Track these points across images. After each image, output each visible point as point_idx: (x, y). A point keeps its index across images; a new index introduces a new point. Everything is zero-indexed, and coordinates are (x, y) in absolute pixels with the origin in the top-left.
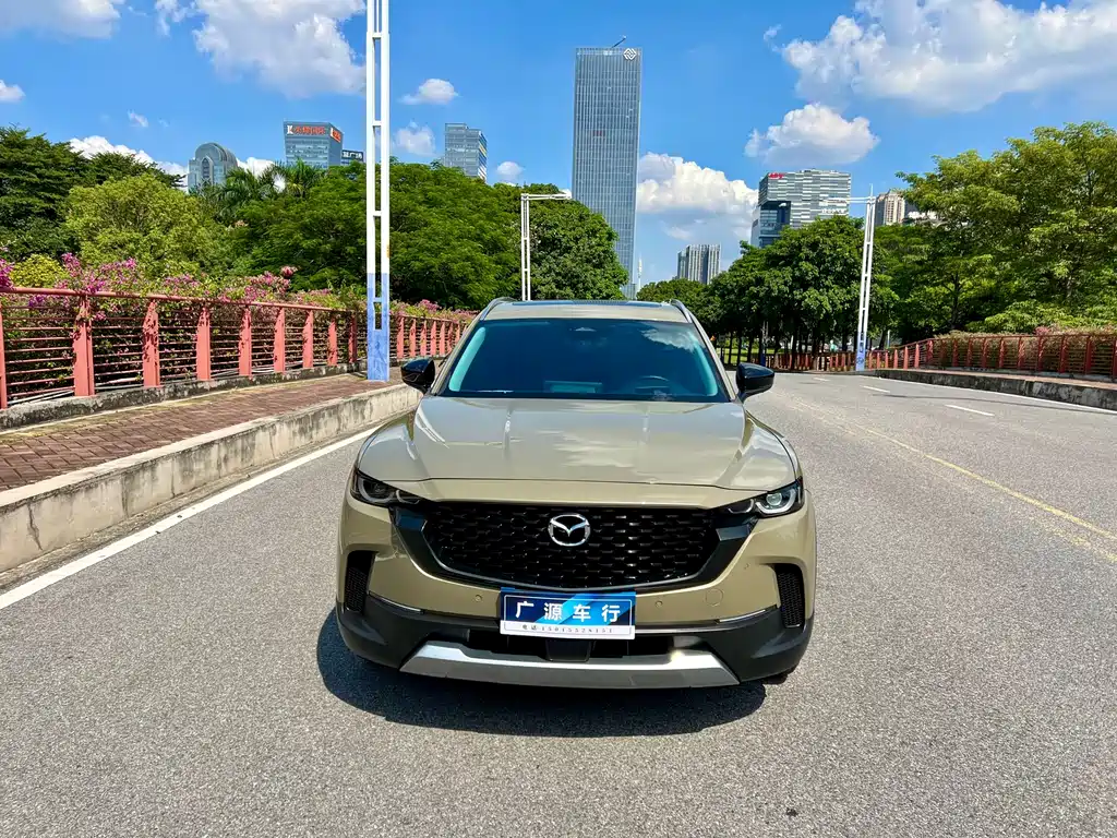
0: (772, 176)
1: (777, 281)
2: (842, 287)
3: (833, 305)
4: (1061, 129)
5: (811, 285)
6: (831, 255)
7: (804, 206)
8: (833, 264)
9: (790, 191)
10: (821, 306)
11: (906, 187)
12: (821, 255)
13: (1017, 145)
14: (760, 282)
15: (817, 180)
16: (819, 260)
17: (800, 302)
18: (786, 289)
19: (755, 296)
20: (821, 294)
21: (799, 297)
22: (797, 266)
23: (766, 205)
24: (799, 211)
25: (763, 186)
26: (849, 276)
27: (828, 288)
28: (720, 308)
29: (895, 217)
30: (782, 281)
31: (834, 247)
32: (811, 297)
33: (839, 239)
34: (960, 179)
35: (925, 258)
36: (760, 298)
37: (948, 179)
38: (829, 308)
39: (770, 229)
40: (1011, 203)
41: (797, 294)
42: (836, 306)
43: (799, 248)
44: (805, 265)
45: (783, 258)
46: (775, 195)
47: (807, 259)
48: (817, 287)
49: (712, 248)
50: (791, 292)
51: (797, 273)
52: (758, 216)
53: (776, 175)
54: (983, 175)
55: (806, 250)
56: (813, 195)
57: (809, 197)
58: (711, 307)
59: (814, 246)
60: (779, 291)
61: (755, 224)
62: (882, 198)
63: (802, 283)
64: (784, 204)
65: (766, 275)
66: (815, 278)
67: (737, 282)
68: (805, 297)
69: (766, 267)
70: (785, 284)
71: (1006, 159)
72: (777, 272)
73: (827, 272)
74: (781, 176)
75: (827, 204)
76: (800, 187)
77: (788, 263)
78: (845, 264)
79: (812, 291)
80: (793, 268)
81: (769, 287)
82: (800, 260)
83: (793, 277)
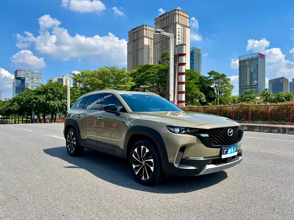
0: (18, 70)
1: (42, 98)
2: (60, 100)
3: (58, 105)
5: (51, 100)
6: (56, 92)
7: (29, 79)
8: (57, 94)
9: (25, 75)
10: (55, 105)
12: (54, 91)
13: (101, 69)
14: (36, 99)
15: (33, 73)
16: (53, 93)
17: (48, 104)
18: (45, 101)
19: (35, 102)
20: (55, 102)
21: (48, 103)
23: (17, 78)
24: (28, 81)
25: (16, 73)
26: (62, 97)
27: (56, 100)
28: (18, 106)
30: (43, 98)
31: (57, 90)
32: (52, 103)
33: (58, 88)
36: (36, 103)
37: (84, 75)
39: (19, 85)
41: (48, 102)
42: (59, 105)
43: (47, 90)
45: (42, 92)
46: (20, 76)
47: (50, 93)
48: (53, 100)
50: (46, 101)
51: (48, 97)
52: (15, 81)
53: (20, 70)
54: (94, 75)
55: (49, 90)
57: (31, 77)
58: (14, 106)
59: (51, 89)
60: (42, 101)
61: (14, 83)
62: (51, 79)
63: (49, 99)
64: (23, 79)
65: (37, 96)
66: (52, 98)
67: (27, 98)
68: (50, 103)
70: (44, 99)
71: (98, 73)
72: (41, 96)
73: (55, 96)
74: (21, 70)
75: (36, 79)
76: (28, 74)
77: (44, 94)
78: (60, 94)
79: (52, 101)
80: (46, 95)
81: (40, 100)
82: (48, 93)
83: (46, 97)
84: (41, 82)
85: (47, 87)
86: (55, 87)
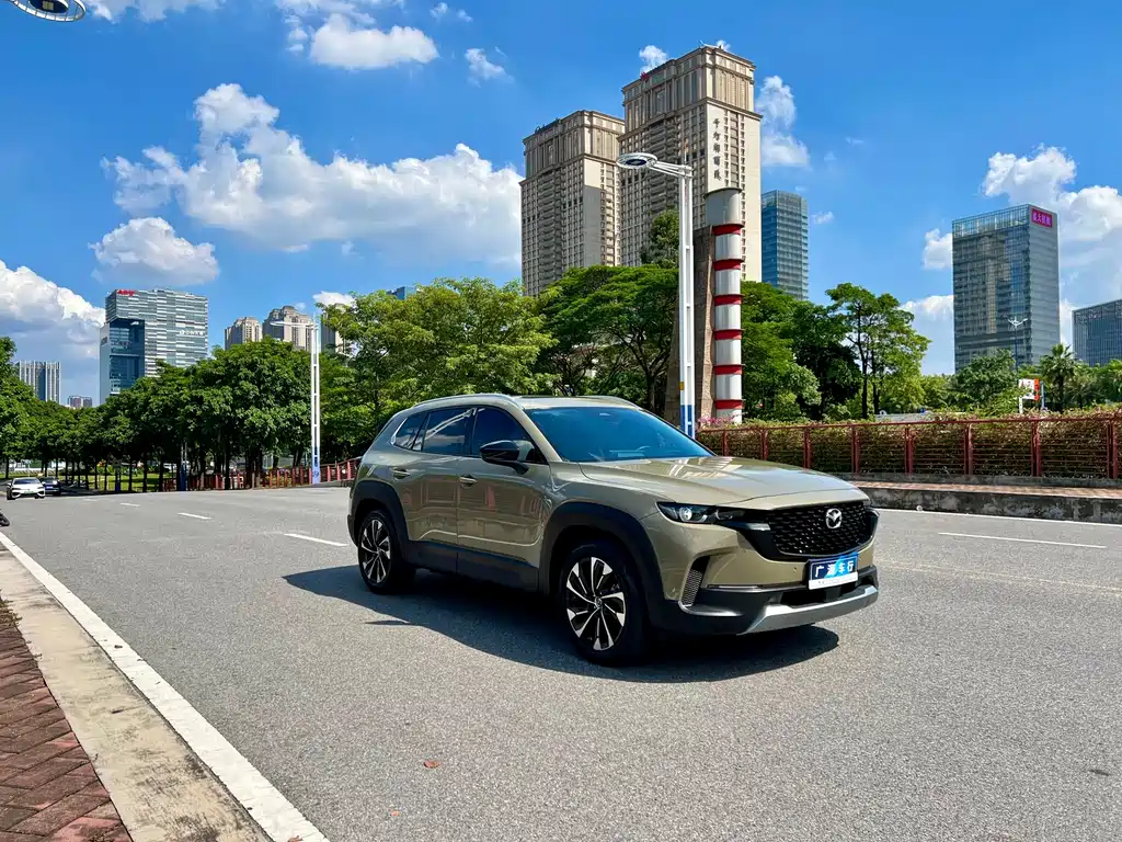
0: (120, 292)
1: (218, 400)
2: (282, 406)
3: (277, 423)
5: (252, 404)
6: (269, 376)
7: (159, 326)
8: (273, 383)
9: (142, 309)
10: (267, 424)
12: (260, 375)
13: (429, 290)
14: (199, 401)
15: (172, 301)
16: (258, 380)
17: (242, 421)
18: (229, 408)
19: (192, 415)
20: (265, 412)
21: (241, 416)
22: (237, 385)
23: (116, 323)
24: (155, 331)
25: (111, 302)
26: (290, 394)
27: (270, 406)
28: (131, 429)
30: (223, 400)
31: (273, 369)
32: (254, 415)
34: (375, 313)
35: (353, 380)
36: (198, 417)
38: (272, 425)
39: (121, 347)
40: (429, 336)
41: (240, 413)
42: (279, 424)
43: (238, 367)
44: (246, 385)
45: (219, 377)
46: (126, 313)
47: (246, 379)
48: (259, 406)
49: (50, 365)
50: (233, 411)
51: (238, 392)
52: (107, 335)
53: (125, 292)
54: (403, 312)
55: (244, 371)
56: (169, 316)
57: (164, 317)
58: (118, 428)
59: (252, 366)
60: (221, 409)
61: (104, 341)
62: (239, 323)
63: (242, 401)
64: (137, 323)
65: (202, 393)
66: (256, 397)
67: (163, 400)
68: (247, 416)
69: (204, 386)
70: (227, 402)
72: (215, 391)
73: (266, 390)
74: (131, 293)
75: (184, 325)
76: (153, 307)
77: (224, 383)
78: (285, 384)
79: (255, 410)
80: (233, 386)
81: (210, 405)
82: (240, 379)
83: (234, 395)
84: (201, 333)
85: (235, 359)
86: (265, 357)
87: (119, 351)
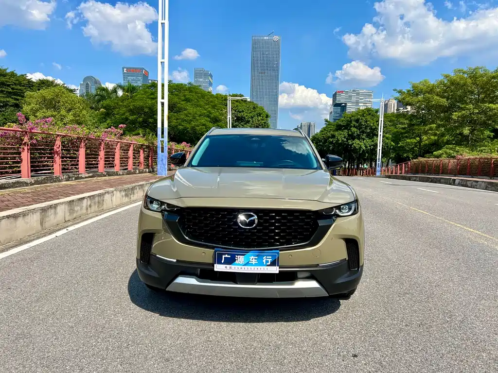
0: (338, 92)
1: (341, 136)
2: (370, 139)
3: (366, 147)
4: (465, 69)
5: (356, 138)
6: (365, 125)
7: (352, 105)
8: (366, 128)
9: (346, 99)
10: (361, 147)
11: (398, 95)
12: (361, 125)
13: (446, 77)
14: (333, 136)
15: (358, 94)
16: (359, 127)
17: (351, 145)
18: (346, 140)
19: (332, 143)
20: (361, 142)
21: (351, 143)
22: (350, 129)
23: (336, 105)
24: (350, 107)
25: (334, 97)
26: (373, 134)
27: (364, 139)
29: (392, 109)
30: (343, 136)
31: (366, 122)
32: (356, 143)
33: (368, 118)
34: (421, 92)
35: (406, 126)
36: (334, 144)
37: (416, 92)
38: (364, 148)
39: (338, 115)
40: (444, 102)
41: (350, 142)
42: (367, 147)
43: (351, 121)
44: (354, 129)
45: (344, 126)
46: (339, 101)
47: (354, 127)
48: (359, 139)
49: (312, 123)
50: (347, 141)
51: (350, 133)
52: (332, 110)
53: (340, 92)
54: (431, 90)
55: (354, 123)
56: (357, 100)
57: (355, 101)
59: (357, 121)
60: (342, 140)
61: (331, 113)
62: (387, 102)
63: (352, 137)
64: (344, 104)
65: (336, 133)
66: (358, 135)
67: (323, 137)
68: (353, 144)
69: (337, 130)
70: (345, 137)
71: (441, 83)
72: (341, 132)
73: (363, 132)
74: (342, 92)
75: (362, 104)
76: (350, 97)
77: (346, 128)
78: (371, 129)
79: (357, 140)
80: (348, 130)
81: (337, 139)
82: (351, 127)
83: (348, 134)
85: (350, 118)
86: (363, 116)
87: (336, 117)
